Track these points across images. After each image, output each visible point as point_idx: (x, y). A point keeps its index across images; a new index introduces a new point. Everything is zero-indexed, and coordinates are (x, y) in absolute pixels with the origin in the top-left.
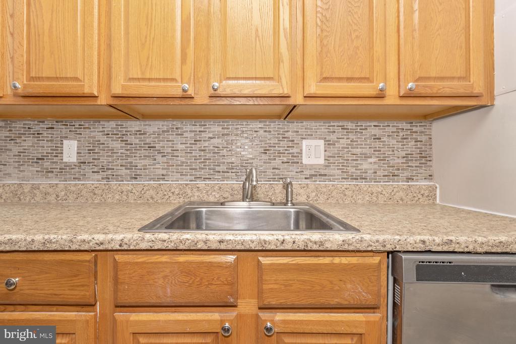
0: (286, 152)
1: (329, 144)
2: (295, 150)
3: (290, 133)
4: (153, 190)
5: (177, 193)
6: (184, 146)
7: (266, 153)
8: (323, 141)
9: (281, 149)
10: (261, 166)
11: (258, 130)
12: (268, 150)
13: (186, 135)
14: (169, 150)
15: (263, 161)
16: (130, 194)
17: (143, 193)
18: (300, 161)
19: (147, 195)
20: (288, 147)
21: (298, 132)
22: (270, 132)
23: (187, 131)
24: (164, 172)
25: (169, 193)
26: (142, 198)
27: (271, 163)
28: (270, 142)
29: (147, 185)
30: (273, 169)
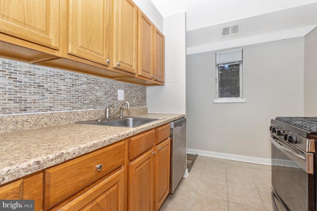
0: (113, 94)
1: (125, 92)
2: (115, 94)
3: (114, 86)
4: (47, 118)
5: (64, 118)
6: (65, 87)
7: (106, 95)
8: (124, 90)
9: (111, 93)
10: (104, 101)
11: (103, 83)
12: (106, 93)
13: (66, 80)
14: (55, 89)
15: (105, 98)
16: (25, 124)
17: (38, 121)
18: (117, 99)
19: (42, 122)
20: (113, 92)
21: (116, 86)
22: (107, 84)
23: (67, 78)
24: (51, 105)
25: (59, 119)
26: (37, 125)
27: (107, 99)
28: (107, 89)
29: (41, 115)
30: (109, 102)
